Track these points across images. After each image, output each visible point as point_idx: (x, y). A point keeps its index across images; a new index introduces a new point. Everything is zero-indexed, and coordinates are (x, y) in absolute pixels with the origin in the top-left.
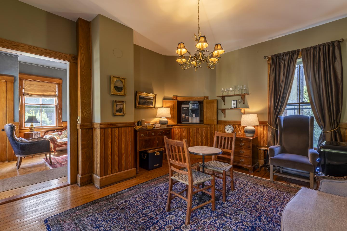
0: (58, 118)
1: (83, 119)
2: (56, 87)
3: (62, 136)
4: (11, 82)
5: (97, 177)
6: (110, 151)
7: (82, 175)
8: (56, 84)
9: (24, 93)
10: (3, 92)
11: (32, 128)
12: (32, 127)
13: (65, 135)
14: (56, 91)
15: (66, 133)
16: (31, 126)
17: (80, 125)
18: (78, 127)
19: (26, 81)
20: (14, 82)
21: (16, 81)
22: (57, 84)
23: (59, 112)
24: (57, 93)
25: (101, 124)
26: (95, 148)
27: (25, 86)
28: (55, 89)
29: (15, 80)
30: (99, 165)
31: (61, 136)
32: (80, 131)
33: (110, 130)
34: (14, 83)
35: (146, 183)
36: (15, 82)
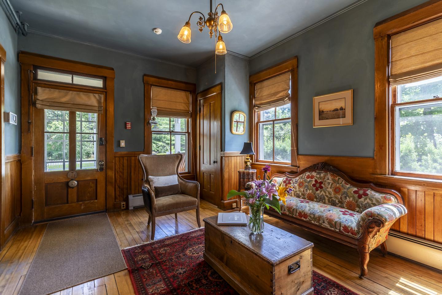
0: (292, 147)
2: (290, 79)
11: (247, 162)
12: (247, 160)
14: (289, 88)
22: (291, 71)
36: (223, 91)
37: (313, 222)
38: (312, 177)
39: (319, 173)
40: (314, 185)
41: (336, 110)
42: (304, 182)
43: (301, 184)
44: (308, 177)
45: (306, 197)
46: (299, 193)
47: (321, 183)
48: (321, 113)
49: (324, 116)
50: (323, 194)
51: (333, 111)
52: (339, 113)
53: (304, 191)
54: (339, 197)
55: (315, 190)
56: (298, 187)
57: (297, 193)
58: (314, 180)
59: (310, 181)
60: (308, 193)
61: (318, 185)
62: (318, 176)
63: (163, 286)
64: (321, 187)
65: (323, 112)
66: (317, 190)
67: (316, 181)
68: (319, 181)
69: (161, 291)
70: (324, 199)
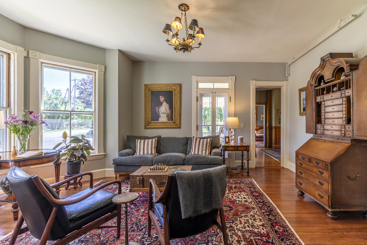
1: (269, 125)
5: (273, 145)
6: (278, 137)
7: (269, 144)
17: (268, 127)
18: (267, 127)
25: (275, 127)
26: (273, 135)
30: (274, 141)
32: (268, 129)
33: (278, 129)
35: (277, 154)
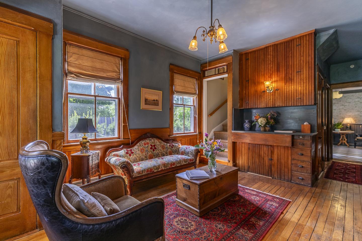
0: (123, 123)
2: (120, 65)
3: (134, 157)
4: (48, 35)
8: (119, 59)
9: (68, 70)
10: (29, 58)
11: (85, 143)
12: (85, 141)
13: (138, 155)
14: (120, 72)
15: (138, 151)
16: (83, 139)
19: (71, 46)
20: (52, 35)
21: (56, 34)
22: (121, 58)
23: (124, 111)
24: (122, 76)
27: (69, 55)
28: (118, 69)
29: (54, 32)
31: (132, 156)
34: (53, 39)
36: (56, 36)
37: (178, 165)
38: (148, 144)
39: (150, 140)
40: (151, 148)
41: (154, 100)
42: (144, 148)
43: (142, 151)
44: (145, 144)
45: (148, 157)
46: (142, 157)
47: (154, 146)
48: (146, 100)
49: (147, 102)
50: (158, 152)
51: (153, 101)
52: (155, 103)
53: (146, 155)
54: (165, 150)
55: (153, 151)
56: (140, 153)
57: (141, 158)
58: (149, 145)
59: (147, 146)
60: (149, 155)
61: (153, 148)
62: (151, 142)
63: (241, 230)
64: (156, 148)
65: (147, 99)
66: (154, 150)
67: (151, 145)
68: (153, 145)
69: (246, 230)
70: (159, 154)
